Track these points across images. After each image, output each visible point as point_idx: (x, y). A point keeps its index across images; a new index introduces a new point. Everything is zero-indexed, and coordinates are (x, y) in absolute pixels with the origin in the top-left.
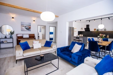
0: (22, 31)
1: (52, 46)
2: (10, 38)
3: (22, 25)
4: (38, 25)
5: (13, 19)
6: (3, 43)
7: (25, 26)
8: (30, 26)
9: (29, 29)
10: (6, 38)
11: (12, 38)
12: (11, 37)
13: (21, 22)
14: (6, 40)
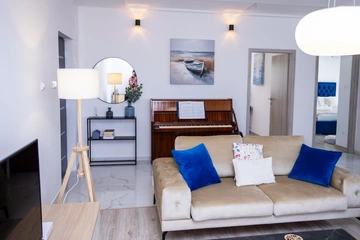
0: (173, 82)
1: (337, 182)
2: (126, 118)
3: (175, 55)
4: (251, 51)
5: (138, 29)
6: (101, 139)
7: (187, 57)
8: (209, 59)
9: (204, 72)
10: (109, 116)
11: (133, 118)
12: (130, 116)
13: (172, 41)
14: (109, 125)
